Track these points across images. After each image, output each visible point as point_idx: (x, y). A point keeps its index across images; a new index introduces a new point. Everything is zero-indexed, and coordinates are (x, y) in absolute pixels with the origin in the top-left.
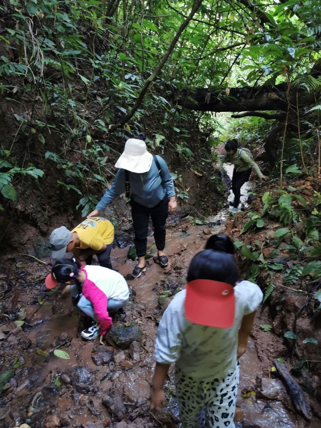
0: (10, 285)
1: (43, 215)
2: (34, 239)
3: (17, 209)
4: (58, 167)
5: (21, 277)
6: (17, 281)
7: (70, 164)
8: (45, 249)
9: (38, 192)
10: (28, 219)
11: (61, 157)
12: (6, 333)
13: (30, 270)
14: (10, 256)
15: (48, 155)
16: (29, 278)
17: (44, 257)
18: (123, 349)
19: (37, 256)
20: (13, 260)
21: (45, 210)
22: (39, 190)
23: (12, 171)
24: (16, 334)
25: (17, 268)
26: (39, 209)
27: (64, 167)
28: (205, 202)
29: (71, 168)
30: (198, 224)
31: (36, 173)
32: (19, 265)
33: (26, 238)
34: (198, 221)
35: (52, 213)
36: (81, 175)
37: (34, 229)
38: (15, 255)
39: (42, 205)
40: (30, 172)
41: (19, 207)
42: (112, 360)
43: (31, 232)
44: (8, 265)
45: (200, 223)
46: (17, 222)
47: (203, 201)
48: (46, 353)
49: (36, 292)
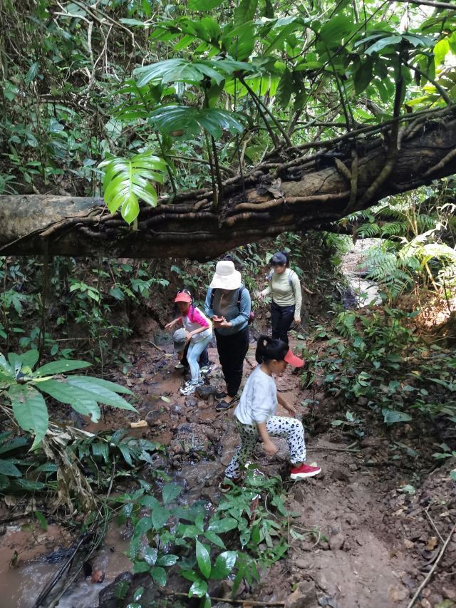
0: (136, 359)
1: (164, 312)
2: (155, 331)
3: (146, 306)
4: (179, 277)
5: (144, 356)
6: (140, 358)
7: (188, 276)
8: (162, 339)
9: (162, 295)
10: (153, 314)
11: (182, 269)
12: (133, 384)
13: (150, 353)
14: (137, 341)
15: (173, 268)
16: (148, 358)
17: (160, 345)
18: (204, 400)
19: (156, 343)
20: (139, 344)
21: (165, 309)
22: (163, 293)
23: (151, 280)
24: (139, 385)
25: (141, 350)
26: (162, 308)
27: (183, 277)
28: (316, 319)
29: (189, 279)
30: (299, 339)
31: (165, 283)
32: (142, 347)
33: (149, 328)
34: (300, 336)
35: (171, 312)
36: (195, 285)
37: (155, 322)
38: (140, 341)
39: (164, 305)
40: (162, 282)
41: (148, 304)
42: (197, 404)
43: (153, 325)
44: (134, 346)
45: (302, 338)
46: (145, 316)
47: (312, 319)
48: (157, 397)
49: (153, 367)
